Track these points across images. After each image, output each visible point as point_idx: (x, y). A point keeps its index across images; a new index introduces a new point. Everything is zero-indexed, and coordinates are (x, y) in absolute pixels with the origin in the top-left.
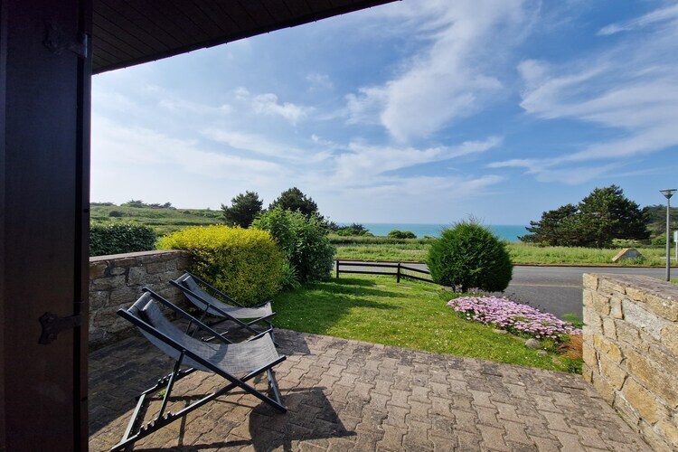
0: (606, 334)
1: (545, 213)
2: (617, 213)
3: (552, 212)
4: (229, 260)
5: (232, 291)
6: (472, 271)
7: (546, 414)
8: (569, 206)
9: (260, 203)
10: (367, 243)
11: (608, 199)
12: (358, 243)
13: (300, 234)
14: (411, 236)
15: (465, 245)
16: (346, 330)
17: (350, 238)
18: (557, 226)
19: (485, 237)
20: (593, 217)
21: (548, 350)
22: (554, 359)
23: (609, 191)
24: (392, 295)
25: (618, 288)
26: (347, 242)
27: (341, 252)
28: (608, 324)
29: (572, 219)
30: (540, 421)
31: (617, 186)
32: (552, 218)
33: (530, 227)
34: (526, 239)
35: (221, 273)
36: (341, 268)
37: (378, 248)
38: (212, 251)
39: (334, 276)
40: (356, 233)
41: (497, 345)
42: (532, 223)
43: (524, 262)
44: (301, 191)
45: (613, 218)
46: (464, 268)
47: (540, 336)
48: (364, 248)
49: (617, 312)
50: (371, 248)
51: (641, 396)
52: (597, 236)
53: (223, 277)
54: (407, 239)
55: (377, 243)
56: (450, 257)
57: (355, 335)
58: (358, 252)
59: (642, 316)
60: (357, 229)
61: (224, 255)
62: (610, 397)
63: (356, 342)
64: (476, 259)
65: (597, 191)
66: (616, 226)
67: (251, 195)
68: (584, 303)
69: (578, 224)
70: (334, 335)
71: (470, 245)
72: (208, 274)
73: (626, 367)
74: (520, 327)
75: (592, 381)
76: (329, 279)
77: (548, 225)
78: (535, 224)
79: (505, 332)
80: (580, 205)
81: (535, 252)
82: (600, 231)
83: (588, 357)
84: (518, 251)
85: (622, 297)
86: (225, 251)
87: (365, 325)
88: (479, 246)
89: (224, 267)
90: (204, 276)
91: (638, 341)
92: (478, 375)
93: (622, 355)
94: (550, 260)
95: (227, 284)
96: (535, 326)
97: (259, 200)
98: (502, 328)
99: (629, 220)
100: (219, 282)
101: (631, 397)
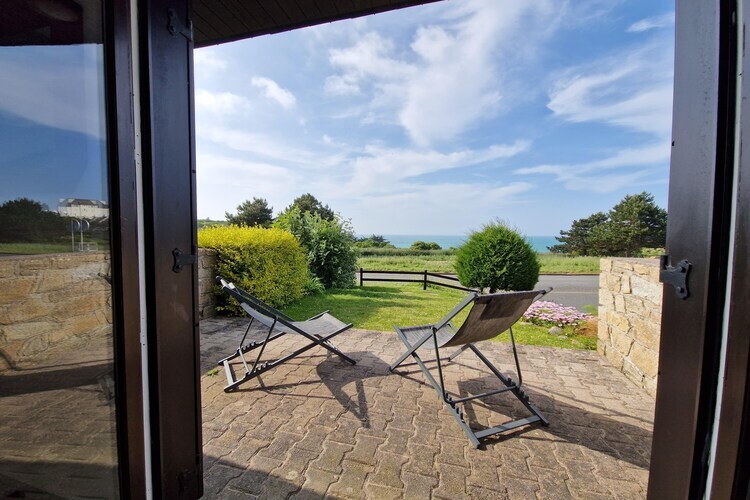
0: (618, 310)
1: (575, 222)
2: (647, 221)
3: (582, 221)
4: (255, 259)
5: (259, 290)
6: (499, 273)
7: (563, 378)
8: (600, 214)
9: (270, 211)
10: (390, 254)
11: (639, 206)
12: (378, 254)
13: (323, 237)
14: (436, 247)
15: (493, 247)
16: (377, 324)
17: (370, 250)
18: (587, 235)
19: (513, 239)
20: (622, 225)
21: (569, 336)
22: (573, 341)
23: (640, 198)
24: (419, 298)
25: (628, 266)
26: (366, 254)
27: (361, 262)
28: (619, 300)
29: (602, 227)
30: (558, 381)
31: (648, 193)
32: (580, 226)
33: (560, 236)
34: (555, 250)
35: (249, 271)
36: (365, 276)
37: (401, 259)
38: (238, 249)
39: (358, 283)
40: (376, 245)
41: (523, 333)
42: (562, 233)
43: (552, 271)
44: (316, 198)
45: (642, 226)
46: (492, 270)
47: (563, 324)
48: (386, 259)
49: (626, 288)
50: (393, 259)
51: (644, 356)
52: (626, 246)
53: (250, 276)
54: (432, 251)
55: (400, 254)
56: (479, 259)
57: (387, 328)
58: (381, 263)
59: (646, 286)
60: (378, 241)
61: (251, 254)
62: (618, 363)
63: (389, 333)
64: (504, 261)
65: (628, 199)
66: (645, 234)
67: (259, 202)
68: (600, 285)
69: (608, 233)
70: (367, 328)
71: (498, 247)
72: (235, 272)
73: (632, 335)
74: (544, 318)
75: (605, 354)
76: (353, 287)
77: (578, 234)
78: (565, 233)
79: (531, 323)
80: (611, 212)
81: (565, 262)
82: (629, 240)
83: (602, 334)
84: (547, 262)
85: (630, 273)
86: (252, 250)
87: (396, 320)
88: (507, 247)
89: (251, 265)
90: (231, 274)
91: (642, 309)
92: (505, 353)
93: (629, 324)
94: (578, 270)
95: (253, 282)
96: (558, 316)
97: (269, 207)
98: (528, 321)
99: (660, 229)
100: (246, 280)
101: (637, 358)
